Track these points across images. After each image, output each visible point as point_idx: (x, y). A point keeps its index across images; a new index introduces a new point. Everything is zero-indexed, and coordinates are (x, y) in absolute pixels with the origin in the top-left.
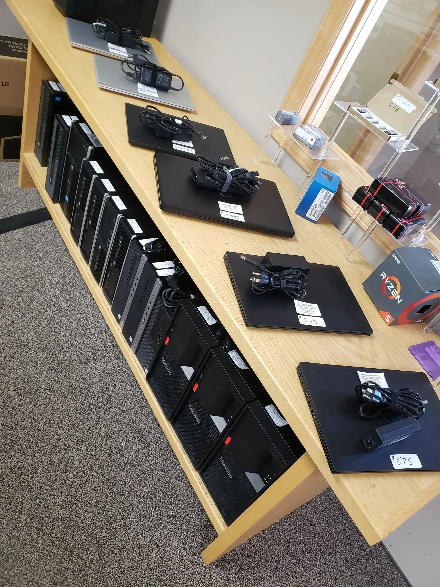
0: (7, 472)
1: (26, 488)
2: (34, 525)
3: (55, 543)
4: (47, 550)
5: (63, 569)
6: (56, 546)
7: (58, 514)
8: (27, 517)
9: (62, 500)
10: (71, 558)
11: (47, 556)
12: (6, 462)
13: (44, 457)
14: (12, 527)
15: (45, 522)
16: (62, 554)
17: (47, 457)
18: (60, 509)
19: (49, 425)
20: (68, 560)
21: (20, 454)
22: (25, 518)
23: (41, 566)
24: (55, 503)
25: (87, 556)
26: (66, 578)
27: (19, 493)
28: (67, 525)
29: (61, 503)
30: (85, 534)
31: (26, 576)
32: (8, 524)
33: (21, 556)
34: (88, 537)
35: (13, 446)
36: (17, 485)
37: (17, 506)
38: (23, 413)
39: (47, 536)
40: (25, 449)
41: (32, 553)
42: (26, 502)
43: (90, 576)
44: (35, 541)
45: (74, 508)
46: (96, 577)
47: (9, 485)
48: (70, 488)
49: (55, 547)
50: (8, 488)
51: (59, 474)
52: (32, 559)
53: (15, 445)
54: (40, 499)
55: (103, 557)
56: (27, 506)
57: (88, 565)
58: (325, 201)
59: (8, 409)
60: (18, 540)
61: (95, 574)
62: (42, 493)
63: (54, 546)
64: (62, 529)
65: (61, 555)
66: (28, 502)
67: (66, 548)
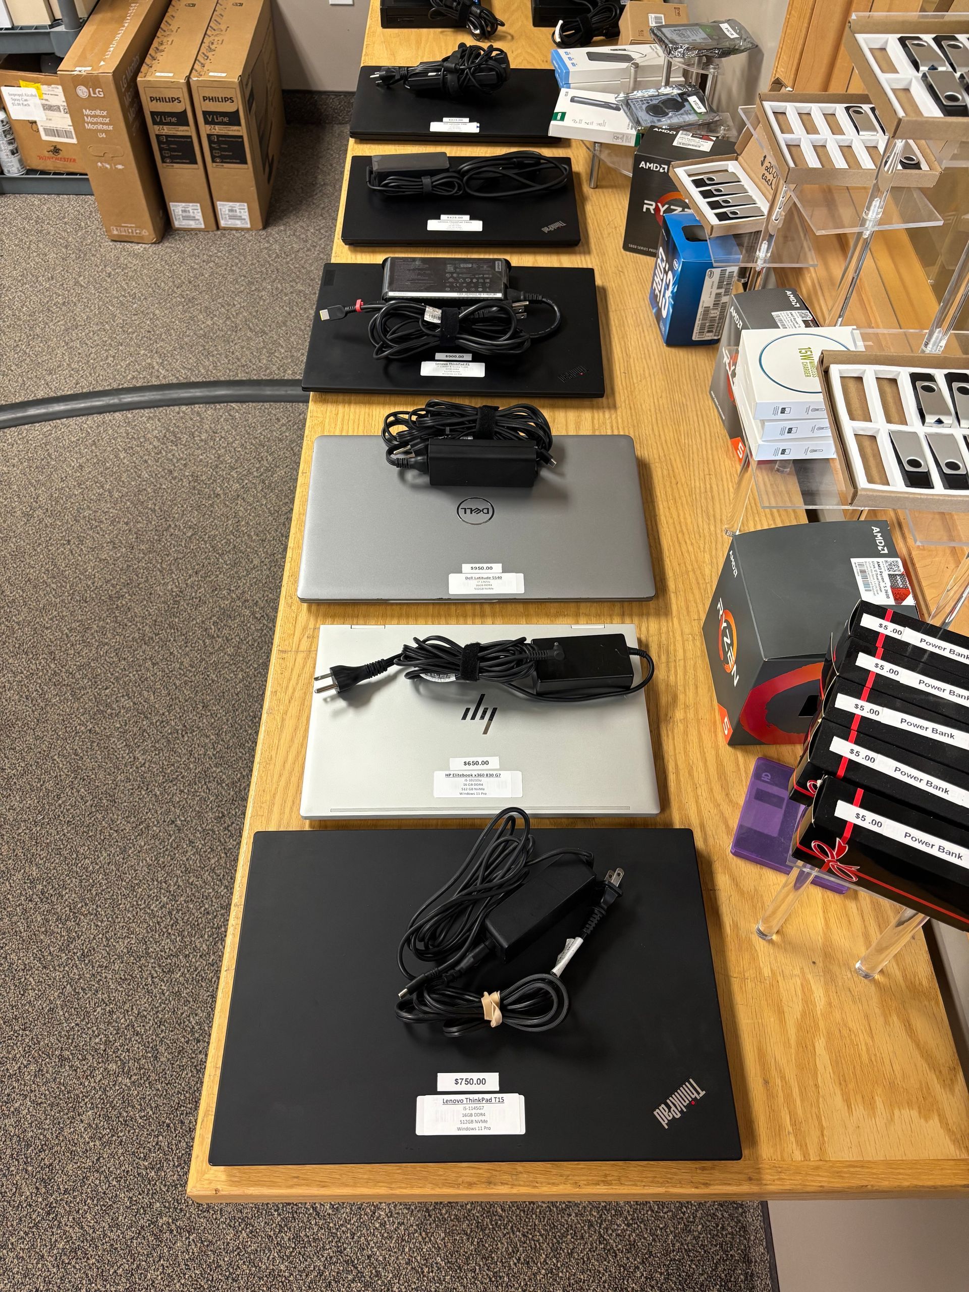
0: (155, 770)
1: (167, 803)
2: (148, 859)
3: (160, 898)
4: (145, 903)
5: (151, 939)
6: (160, 903)
7: (187, 859)
8: (145, 844)
9: (203, 842)
10: (170, 931)
11: (141, 909)
12: (161, 754)
13: (214, 769)
14: (120, 849)
15: (163, 863)
16: (161, 918)
17: (218, 770)
18: (194, 854)
19: (250, 723)
20: (164, 930)
21: (184, 751)
22: (143, 844)
23: (127, 919)
24: (191, 842)
25: (193, 939)
26: (148, 953)
27: (154, 805)
28: (191, 881)
29: (200, 846)
30: (207, 906)
31: (99, 924)
32: (117, 841)
33: (109, 892)
34: (208, 913)
35: (183, 736)
36: (158, 793)
37: (142, 822)
39: (156, 883)
40: (196, 746)
41: (126, 897)
42: (156, 823)
43: (180, 970)
44: (137, 882)
45: (213, 861)
46: (187, 976)
47: (147, 789)
48: (225, 829)
49: (158, 903)
50: (144, 793)
51: (221, 801)
52: (120, 904)
53: (186, 736)
54: (176, 826)
55: (214, 953)
56: (155, 828)
57: (187, 953)
58: (722, 291)
60: (118, 870)
61: (188, 971)
62: (183, 819)
63: (157, 900)
64: (181, 884)
65: (159, 919)
66: (158, 823)
67: (170, 913)
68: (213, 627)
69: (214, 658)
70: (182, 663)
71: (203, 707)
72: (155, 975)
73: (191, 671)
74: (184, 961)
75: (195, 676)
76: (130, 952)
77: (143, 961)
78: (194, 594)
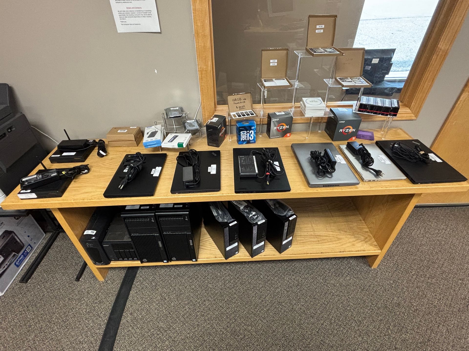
2: (332, 337)
7: (328, 324)
8: (327, 340)
9: (321, 321)
11: (347, 335)
12: (295, 343)
13: (296, 323)
15: (331, 332)
17: (297, 321)
18: (325, 322)
19: (278, 315)
21: (293, 335)
22: (328, 341)
23: (352, 339)
24: (322, 324)
25: (349, 317)
26: (358, 330)
27: (314, 340)
28: (334, 322)
29: (323, 321)
30: (339, 315)
31: (356, 348)
34: (341, 314)
35: (287, 337)
36: (309, 340)
37: (321, 343)
38: (268, 326)
39: (338, 333)
40: (290, 331)
41: (346, 342)
44: (340, 339)
45: (326, 316)
48: (315, 314)
49: (344, 330)
51: (307, 318)
53: (287, 336)
54: (319, 331)
55: (351, 310)
56: (321, 338)
57: (353, 318)
59: (263, 334)
60: (338, 347)
62: (316, 329)
63: (343, 331)
64: (336, 324)
65: (348, 329)
66: (319, 337)
67: (345, 326)
68: (240, 337)
69: (254, 333)
70: (257, 345)
71: (274, 332)
72: (363, 326)
73: (260, 341)
74: (356, 318)
75: (262, 339)
76: (360, 335)
77: (361, 330)
78: (225, 349)
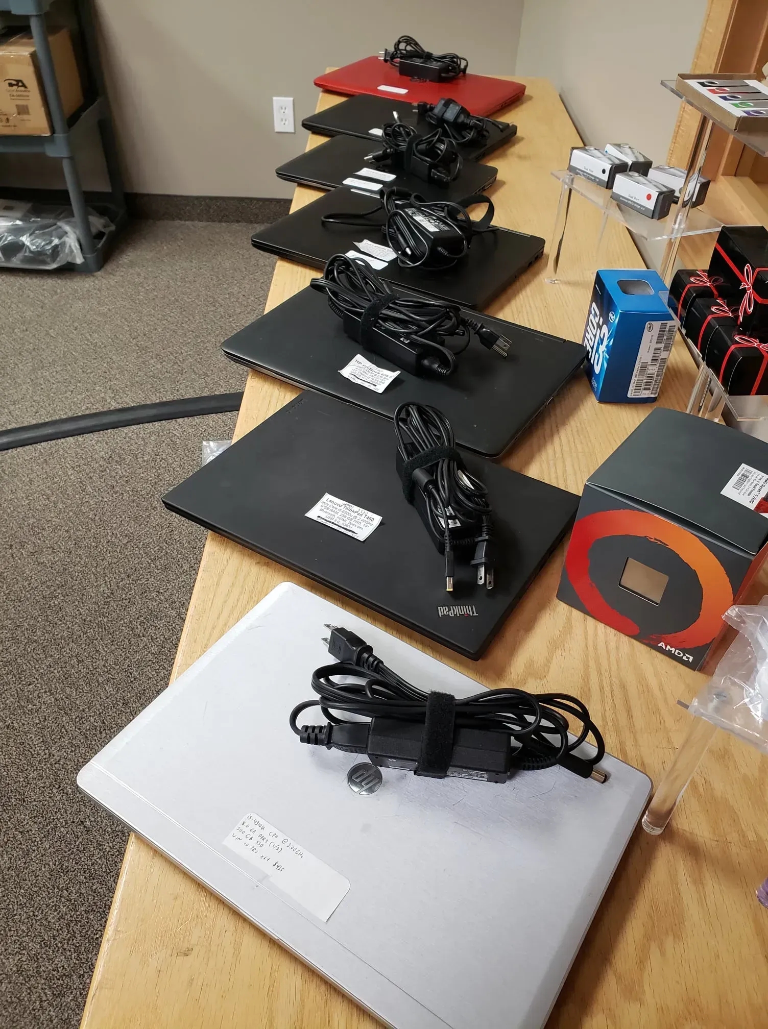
0: (69, 767)
1: (78, 802)
2: (51, 864)
3: (59, 908)
4: (42, 913)
5: (44, 956)
6: (58, 914)
7: (93, 864)
9: (111, 845)
10: (65, 946)
11: (37, 921)
12: (77, 751)
14: (23, 852)
15: (67, 867)
16: (58, 931)
18: (100, 858)
20: (59, 945)
22: (48, 846)
23: (20, 932)
25: (90, 956)
26: (38, 973)
27: (64, 804)
28: (94, 887)
29: (107, 850)
32: (21, 844)
33: (5, 901)
35: (101, 733)
36: (70, 791)
37: (49, 823)
38: (145, 690)
39: (56, 890)
42: (64, 824)
43: (72, 992)
44: (36, 889)
46: (79, 1000)
47: (59, 787)
49: (56, 913)
50: (55, 791)
52: (15, 915)
53: (104, 732)
54: (85, 827)
56: (62, 829)
57: (82, 972)
59: (129, 676)
60: (18, 876)
61: (81, 994)
62: (93, 819)
63: (55, 910)
64: (83, 891)
65: (55, 933)
66: (67, 823)
67: (68, 925)
68: (139, 627)
69: (138, 656)
70: (106, 661)
71: (124, 704)
72: (44, 999)
73: (114, 669)
74: (77, 981)
75: (118, 674)
76: (19, 971)
77: (33, 981)
78: (124, 596)
